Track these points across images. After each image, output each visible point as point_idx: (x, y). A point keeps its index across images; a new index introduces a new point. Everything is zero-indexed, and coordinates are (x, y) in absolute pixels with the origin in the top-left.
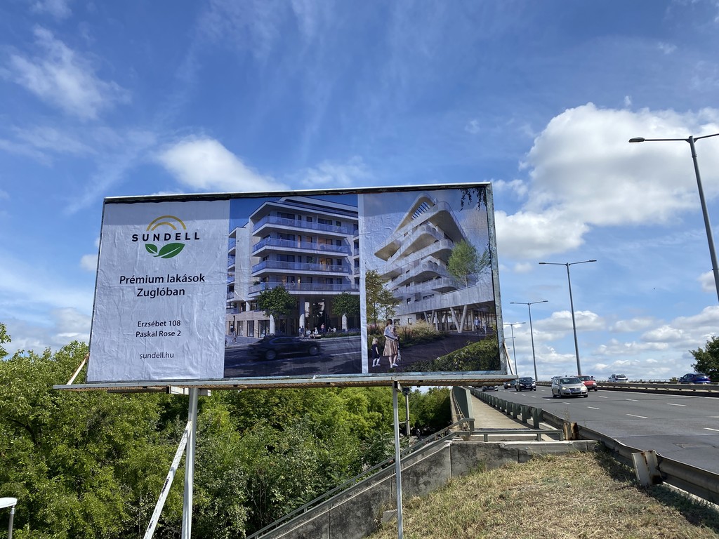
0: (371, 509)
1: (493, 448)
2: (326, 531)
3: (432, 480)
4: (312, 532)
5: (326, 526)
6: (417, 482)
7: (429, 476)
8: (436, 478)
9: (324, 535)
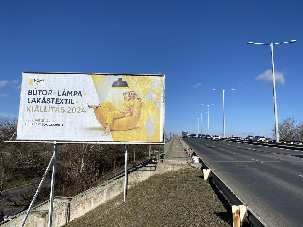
0: (121, 185)
1: (165, 165)
2: (105, 192)
3: (143, 175)
4: (100, 192)
5: (105, 190)
6: (138, 176)
7: (143, 174)
8: (145, 175)
9: (105, 193)
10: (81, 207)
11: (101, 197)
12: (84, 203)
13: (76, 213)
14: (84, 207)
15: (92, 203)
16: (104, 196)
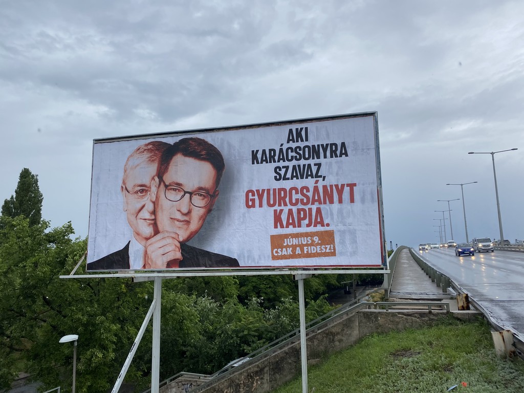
1: (392, 316)
2: (267, 373)
3: (344, 339)
4: (257, 372)
5: (267, 369)
7: (342, 336)
8: (347, 337)
11: (259, 382)
16: (265, 381)
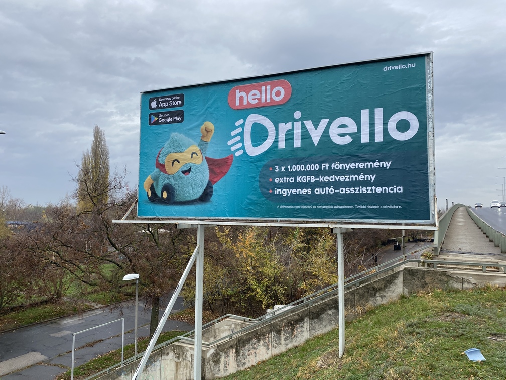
2: (307, 322)
3: (387, 295)
4: (297, 320)
5: (307, 318)
6: (375, 295)
7: (385, 292)
8: (390, 294)
9: (305, 324)
10: (263, 345)
11: (299, 330)
12: (268, 337)
13: (254, 355)
14: (268, 346)
15: (283, 342)
16: (304, 329)
